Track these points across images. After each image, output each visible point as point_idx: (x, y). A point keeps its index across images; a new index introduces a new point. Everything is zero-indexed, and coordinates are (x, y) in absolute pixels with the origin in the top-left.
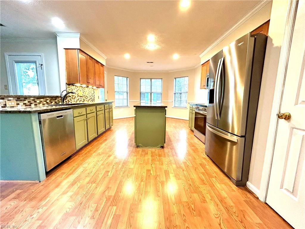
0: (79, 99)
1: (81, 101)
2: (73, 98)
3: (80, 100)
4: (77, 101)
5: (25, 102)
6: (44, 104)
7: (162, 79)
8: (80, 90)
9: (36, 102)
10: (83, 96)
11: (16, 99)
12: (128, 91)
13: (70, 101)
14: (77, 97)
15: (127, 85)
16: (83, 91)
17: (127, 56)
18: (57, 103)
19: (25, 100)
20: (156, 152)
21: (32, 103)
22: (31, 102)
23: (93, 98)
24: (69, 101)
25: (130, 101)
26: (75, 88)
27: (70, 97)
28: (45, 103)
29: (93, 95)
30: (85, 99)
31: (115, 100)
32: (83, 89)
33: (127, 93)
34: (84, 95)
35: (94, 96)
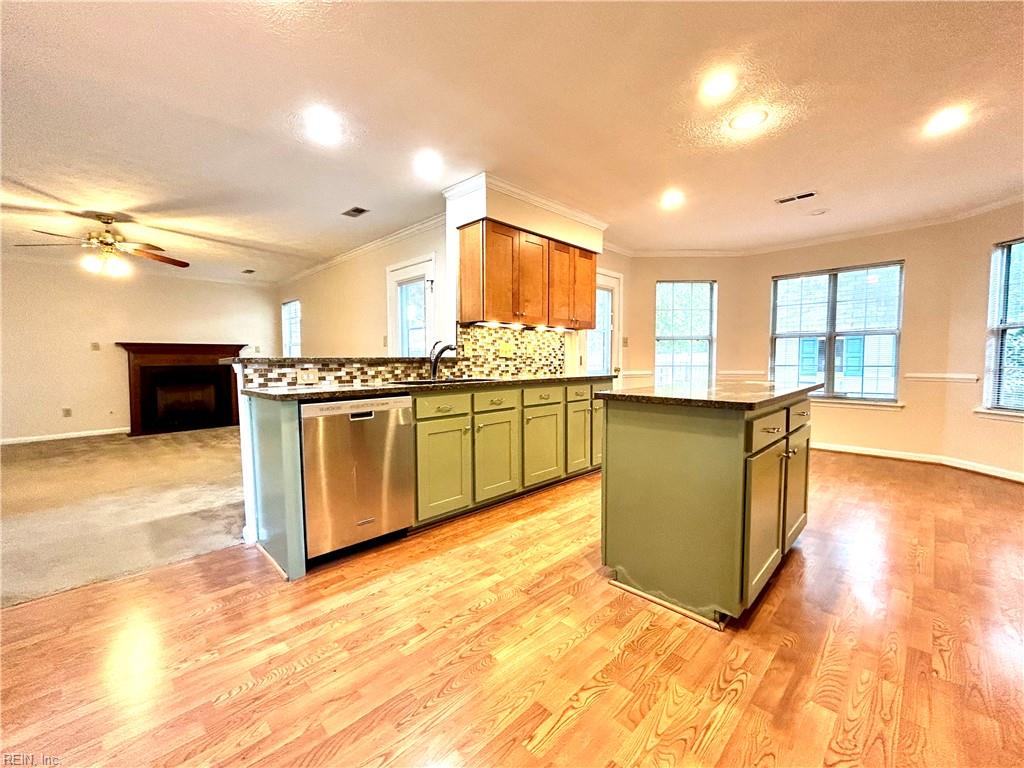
0: (499, 366)
1: (507, 371)
2: (479, 363)
3: (502, 368)
4: (491, 372)
5: (339, 374)
6: (387, 380)
7: (901, 262)
8: (505, 339)
9: (366, 373)
10: (514, 357)
11: (320, 366)
12: (715, 335)
13: (467, 373)
14: (490, 359)
15: (711, 311)
16: (517, 342)
17: (672, 199)
18: (424, 378)
19: (340, 370)
20: (678, 631)
21: (355, 377)
22: (354, 374)
23: (556, 363)
24: (464, 373)
25: (721, 372)
26: (486, 334)
27: (468, 359)
28: (389, 376)
29: (558, 352)
30: (523, 365)
31: (653, 370)
32: (518, 337)
33: (711, 342)
34: (519, 354)
35: (562, 358)
